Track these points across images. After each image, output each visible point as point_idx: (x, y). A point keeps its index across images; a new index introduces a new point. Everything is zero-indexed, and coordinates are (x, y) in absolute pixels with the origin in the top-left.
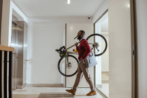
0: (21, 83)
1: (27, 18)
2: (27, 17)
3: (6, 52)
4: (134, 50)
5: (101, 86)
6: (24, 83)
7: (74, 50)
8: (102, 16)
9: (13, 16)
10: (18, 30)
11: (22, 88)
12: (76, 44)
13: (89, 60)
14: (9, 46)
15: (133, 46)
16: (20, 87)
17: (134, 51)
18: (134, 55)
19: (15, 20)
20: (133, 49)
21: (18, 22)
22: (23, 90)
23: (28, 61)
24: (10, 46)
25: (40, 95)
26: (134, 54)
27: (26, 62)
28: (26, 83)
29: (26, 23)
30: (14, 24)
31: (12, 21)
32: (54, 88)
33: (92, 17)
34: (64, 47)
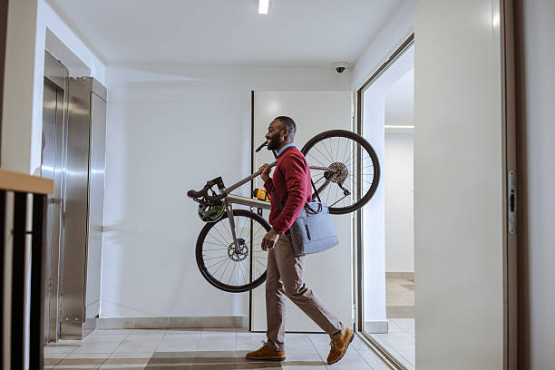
3: (20, 197)
4: (513, 191)
5: (383, 329)
6: (89, 315)
7: (256, 193)
8: (388, 62)
9: (50, 59)
10: (67, 111)
11: (81, 335)
12: (264, 171)
13: (306, 226)
14: (32, 172)
16: (74, 330)
17: (512, 196)
19: (54, 75)
20: (511, 187)
21: (69, 80)
22: (85, 340)
23: (109, 229)
25: (152, 360)
27: (98, 233)
28: (98, 316)
29: (100, 84)
30: (53, 88)
31: (45, 77)
32: (205, 335)
33: (353, 67)
34: (218, 181)
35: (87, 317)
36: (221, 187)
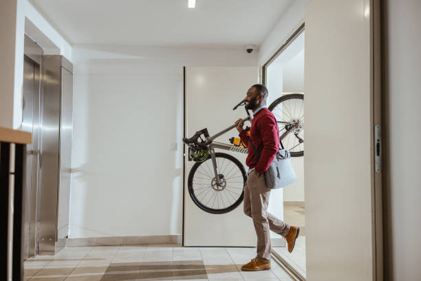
0: (51, 238)
1: (70, 48)
2: (72, 44)
4: (378, 140)
6: (61, 236)
7: (232, 140)
8: (286, 44)
9: (28, 42)
10: (42, 81)
11: (54, 251)
12: (239, 124)
13: (277, 168)
14: (16, 127)
15: (376, 128)
16: (49, 247)
17: (378, 144)
18: (378, 155)
19: (32, 53)
20: (377, 137)
21: (43, 57)
22: (56, 256)
23: (76, 170)
24: (20, 130)
26: (380, 153)
27: (67, 174)
28: (67, 237)
29: (68, 61)
30: (32, 63)
31: (25, 55)
32: (150, 250)
33: (258, 48)
34: (205, 132)
35: (58, 238)
36: (207, 135)
